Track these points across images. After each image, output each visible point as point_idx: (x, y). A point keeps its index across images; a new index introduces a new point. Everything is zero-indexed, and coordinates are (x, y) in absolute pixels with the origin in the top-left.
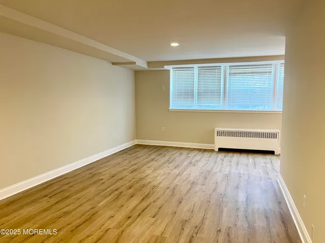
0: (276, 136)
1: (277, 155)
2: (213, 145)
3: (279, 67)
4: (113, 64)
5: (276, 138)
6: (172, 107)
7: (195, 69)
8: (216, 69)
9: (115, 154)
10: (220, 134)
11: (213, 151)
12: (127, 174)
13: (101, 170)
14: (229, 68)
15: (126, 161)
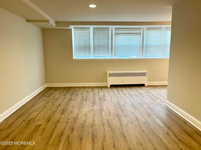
0: (146, 74)
1: (147, 87)
2: (106, 83)
3: (145, 30)
4: (28, 21)
5: (146, 76)
6: (74, 57)
7: (90, 29)
8: (105, 30)
9: (35, 98)
10: (111, 75)
11: (106, 87)
12: (60, 116)
13: (33, 116)
14: (114, 29)
15: (50, 104)
